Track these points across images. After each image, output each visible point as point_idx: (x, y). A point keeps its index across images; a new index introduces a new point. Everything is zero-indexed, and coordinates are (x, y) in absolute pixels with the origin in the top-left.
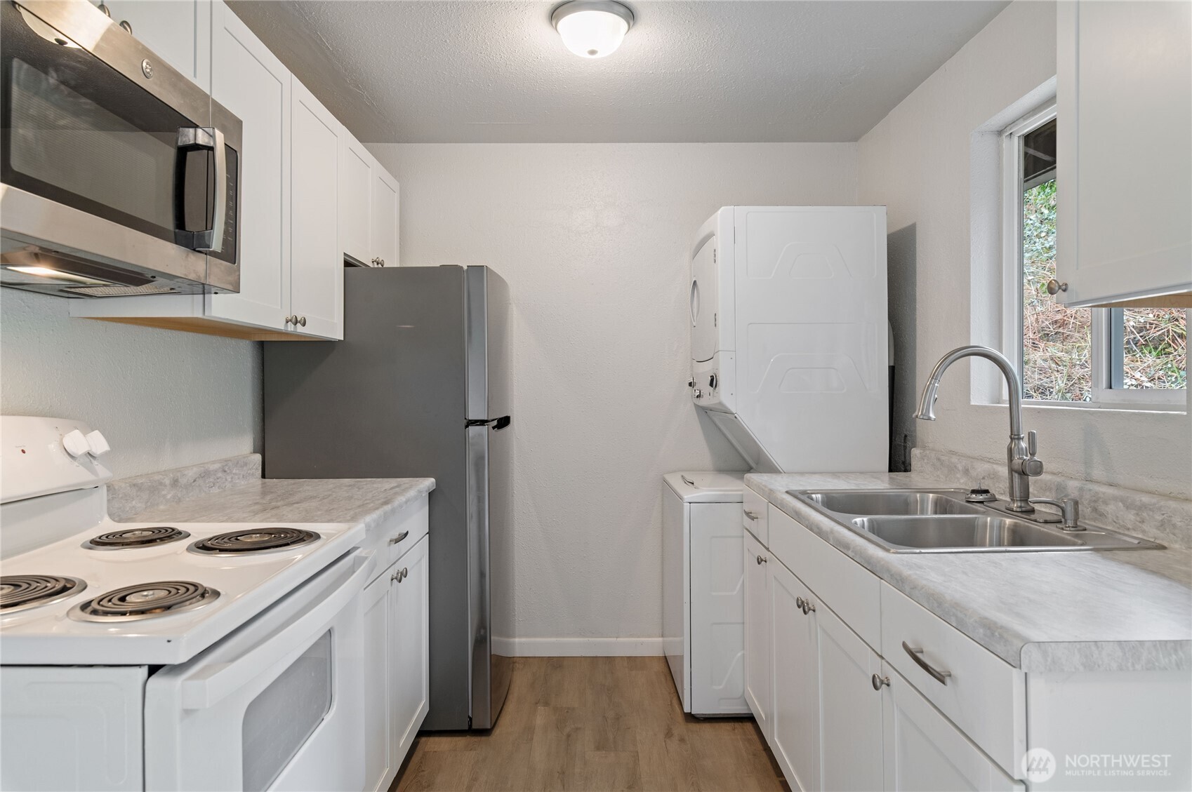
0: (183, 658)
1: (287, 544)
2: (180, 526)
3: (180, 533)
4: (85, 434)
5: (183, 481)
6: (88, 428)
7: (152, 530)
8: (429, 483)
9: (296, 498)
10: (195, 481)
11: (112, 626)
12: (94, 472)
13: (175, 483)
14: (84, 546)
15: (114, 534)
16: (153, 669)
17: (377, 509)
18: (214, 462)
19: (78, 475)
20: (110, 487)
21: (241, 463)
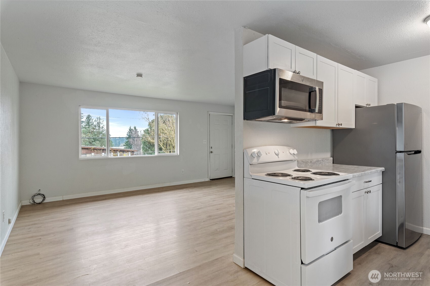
0: (306, 187)
1: (331, 175)
2: (310, 170)
3: (310, 171)
4: (293, 150)
5: (313, 162)
6: (294, 149)
7: (305, 170)
8: (383, 169)
9: (339, 168)
10: (315, 162)
11: (297, 181)
12: (294, 157)
13: (311, 162)
14: (293, 171)
15: (298, 170)
16: (302, 189)
17: (359, 172)
18: (320, 158)
19: (291, 158)
20: (298, 161)
21: (327, 159)
